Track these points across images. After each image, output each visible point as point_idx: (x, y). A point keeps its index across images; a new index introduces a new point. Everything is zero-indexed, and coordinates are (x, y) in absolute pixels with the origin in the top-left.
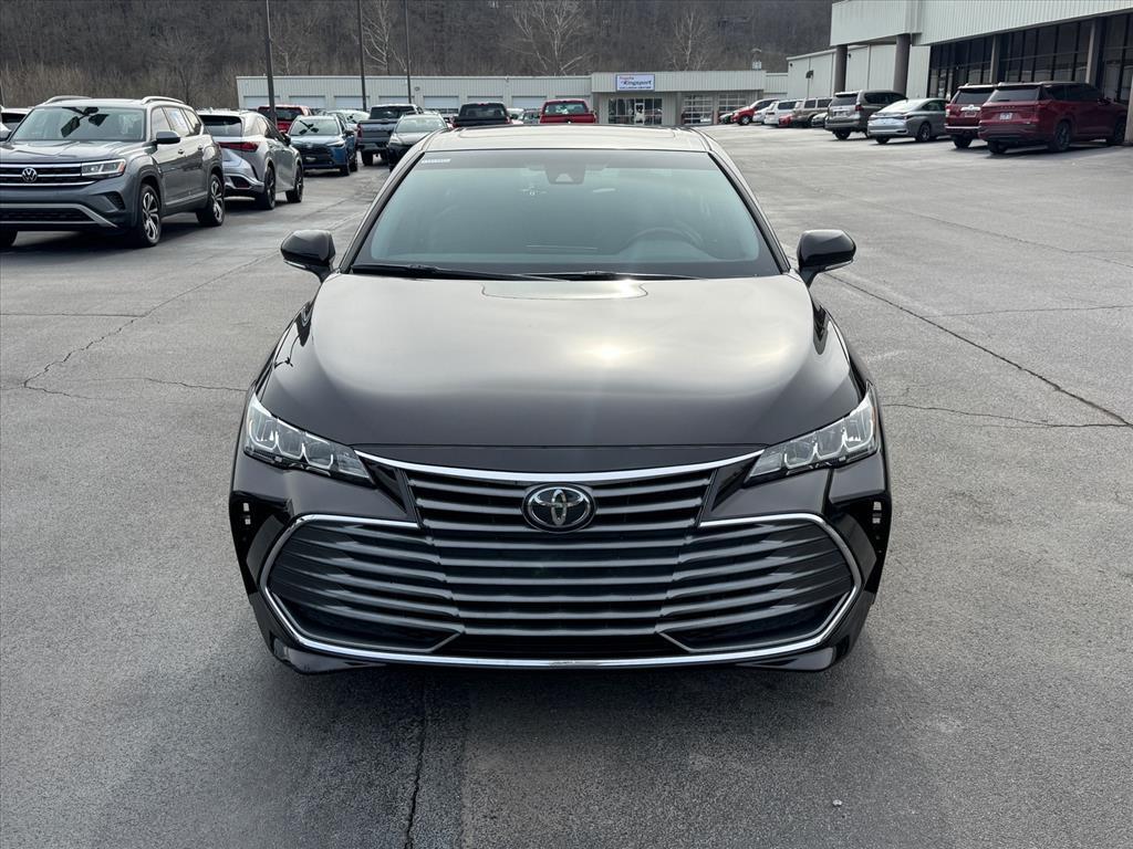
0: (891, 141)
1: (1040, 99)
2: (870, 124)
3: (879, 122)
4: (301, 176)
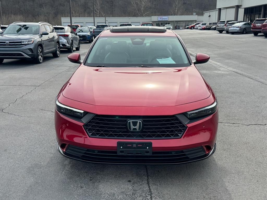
0: (235, 34)
2: (230, 29)
4: (80, 43)
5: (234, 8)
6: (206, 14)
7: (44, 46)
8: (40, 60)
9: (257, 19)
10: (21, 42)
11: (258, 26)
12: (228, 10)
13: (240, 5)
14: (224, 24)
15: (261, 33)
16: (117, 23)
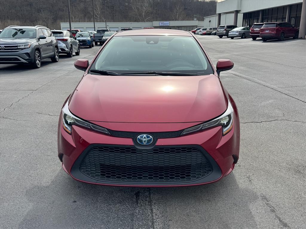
0: (234, 38)
1: (276, 27)
2: (229, 34)
3: (231, 33)
4: (79, 48)
5: (234, 13)
6: (207, 19)
7: (41, 50)
8: (38, 65)
9: (255, 24)
10: (17, 46)
11: (257, 30)
12: (228, 15)
13: (239, 10)
14: (224, 29)
15: (259, 37)
16: (118, 28)
